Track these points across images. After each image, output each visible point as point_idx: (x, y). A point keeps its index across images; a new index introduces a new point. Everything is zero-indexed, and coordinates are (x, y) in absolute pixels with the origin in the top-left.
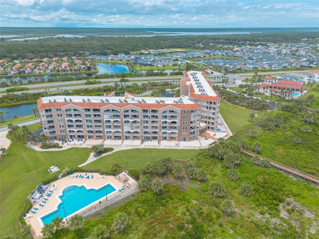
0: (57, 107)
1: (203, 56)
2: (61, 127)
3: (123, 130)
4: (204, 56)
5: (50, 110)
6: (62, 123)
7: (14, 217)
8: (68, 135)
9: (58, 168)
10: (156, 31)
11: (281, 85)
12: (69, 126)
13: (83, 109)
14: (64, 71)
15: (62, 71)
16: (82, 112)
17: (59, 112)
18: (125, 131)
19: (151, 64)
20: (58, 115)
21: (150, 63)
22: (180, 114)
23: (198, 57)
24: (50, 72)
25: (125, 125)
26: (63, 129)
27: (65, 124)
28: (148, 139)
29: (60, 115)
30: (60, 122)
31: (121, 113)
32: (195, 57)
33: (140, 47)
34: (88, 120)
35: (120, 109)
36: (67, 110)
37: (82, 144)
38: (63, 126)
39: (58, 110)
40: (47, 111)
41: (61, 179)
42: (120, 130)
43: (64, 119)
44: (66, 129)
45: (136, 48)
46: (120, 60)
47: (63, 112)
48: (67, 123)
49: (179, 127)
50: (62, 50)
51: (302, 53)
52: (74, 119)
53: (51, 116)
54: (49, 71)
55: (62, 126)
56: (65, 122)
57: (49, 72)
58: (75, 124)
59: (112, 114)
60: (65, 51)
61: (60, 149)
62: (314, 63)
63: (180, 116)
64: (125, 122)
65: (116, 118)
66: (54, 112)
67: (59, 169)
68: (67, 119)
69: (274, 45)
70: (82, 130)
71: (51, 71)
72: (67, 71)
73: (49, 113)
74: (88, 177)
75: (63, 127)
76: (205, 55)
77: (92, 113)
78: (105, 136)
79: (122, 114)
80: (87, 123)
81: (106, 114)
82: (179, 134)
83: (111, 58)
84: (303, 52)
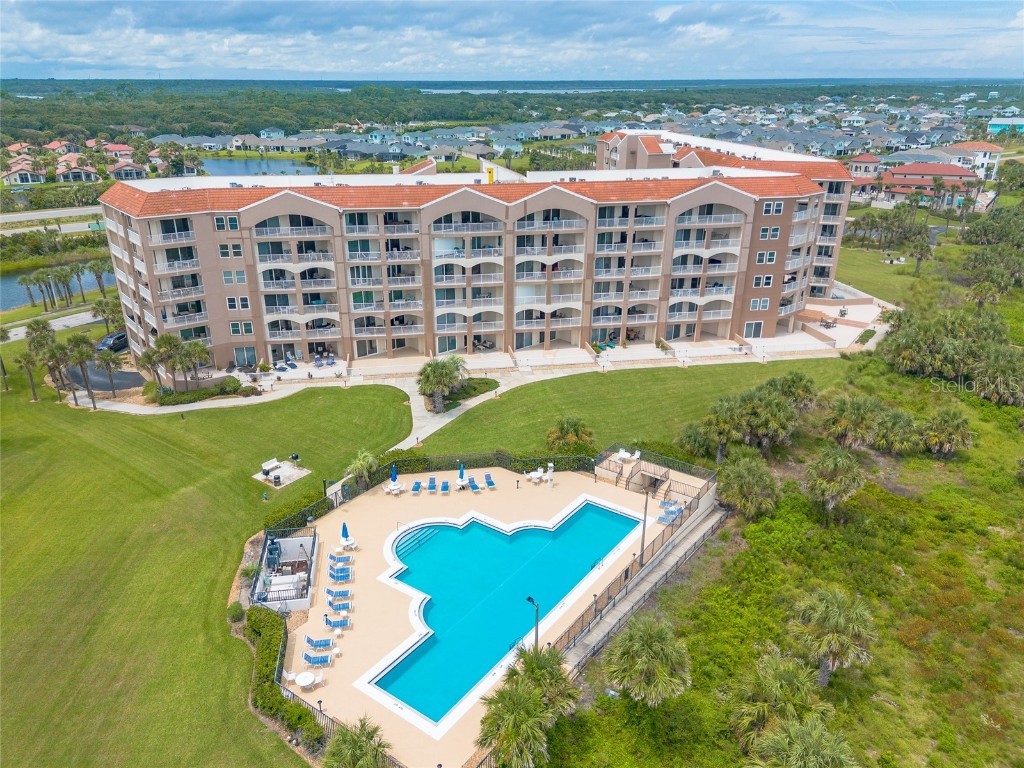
0: (218, 209)
1: (559, 137)
2: (232, 306)
3: (510, 302)
4: (563, 136)
5: (184, 225)
6: (240, 290)
7: (213, 699)
8: (265, 343)
9: (300, 466)
10: (342, 87)
11: (908, 177)
12: (271, 300)
13: (341, 215)
14: (77, 177)
15: (66, 177)
16: (337, 232)
17: (228, 236)
18: (518, 308)
19: (404, 152)
20: (224, 247)
21: (398, 151)
22: (750, 219)
23: (546, 137)
24: (19, 182)
25: (520, 281)
26: (246, 314)
27: (255, 291)
28: (611, 338)
29: (231, 251)
30: (231, 281)
31: (509, 227)
32: (537, 139)
33: (327, 117)
34: (358, 267)
35: (507, 207)
36: (262, 224)
37: (345, 374)
38: (244, 300)
39: (221, 227)
40: (167, 227)
41: (344, 507)
42: (500, 309)
43: (252, 268)
44: (258, 317)
45: (313, 119)
46: (278, 149)
47: (246, 234)
48: (265, 288)
49: (742, 277)
50: (34, 120)
51: (858, 122)
52: (295, 267)
53: (188, 253)
54: (12, 178)
55: (238, 303)
56: (253, 280)
57: (13, 182)
58: (298, 289)
59: (469, 232)
60: (48, 124)
61: (253, 400)
62: (921, 141)
63: (749, 227)
64: (521, 267)
65: (484, 255)
66: (202, 236)
67: (305, 472)
68: (262, 267)
69: (750, 109)
70: (335, 316)
71: (24, 179)
72: (88, 176)
73: (178, 241)
74: (473, 486)
75: (245, 306)
76: (567, 132)
77: (375, 231)
78: (434, 335)
79: (510, 232)
80: (354, 283)
81: (440, 237)
82: (738, 306)
83: (239, 144)
84: (860, 118)
